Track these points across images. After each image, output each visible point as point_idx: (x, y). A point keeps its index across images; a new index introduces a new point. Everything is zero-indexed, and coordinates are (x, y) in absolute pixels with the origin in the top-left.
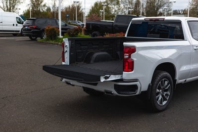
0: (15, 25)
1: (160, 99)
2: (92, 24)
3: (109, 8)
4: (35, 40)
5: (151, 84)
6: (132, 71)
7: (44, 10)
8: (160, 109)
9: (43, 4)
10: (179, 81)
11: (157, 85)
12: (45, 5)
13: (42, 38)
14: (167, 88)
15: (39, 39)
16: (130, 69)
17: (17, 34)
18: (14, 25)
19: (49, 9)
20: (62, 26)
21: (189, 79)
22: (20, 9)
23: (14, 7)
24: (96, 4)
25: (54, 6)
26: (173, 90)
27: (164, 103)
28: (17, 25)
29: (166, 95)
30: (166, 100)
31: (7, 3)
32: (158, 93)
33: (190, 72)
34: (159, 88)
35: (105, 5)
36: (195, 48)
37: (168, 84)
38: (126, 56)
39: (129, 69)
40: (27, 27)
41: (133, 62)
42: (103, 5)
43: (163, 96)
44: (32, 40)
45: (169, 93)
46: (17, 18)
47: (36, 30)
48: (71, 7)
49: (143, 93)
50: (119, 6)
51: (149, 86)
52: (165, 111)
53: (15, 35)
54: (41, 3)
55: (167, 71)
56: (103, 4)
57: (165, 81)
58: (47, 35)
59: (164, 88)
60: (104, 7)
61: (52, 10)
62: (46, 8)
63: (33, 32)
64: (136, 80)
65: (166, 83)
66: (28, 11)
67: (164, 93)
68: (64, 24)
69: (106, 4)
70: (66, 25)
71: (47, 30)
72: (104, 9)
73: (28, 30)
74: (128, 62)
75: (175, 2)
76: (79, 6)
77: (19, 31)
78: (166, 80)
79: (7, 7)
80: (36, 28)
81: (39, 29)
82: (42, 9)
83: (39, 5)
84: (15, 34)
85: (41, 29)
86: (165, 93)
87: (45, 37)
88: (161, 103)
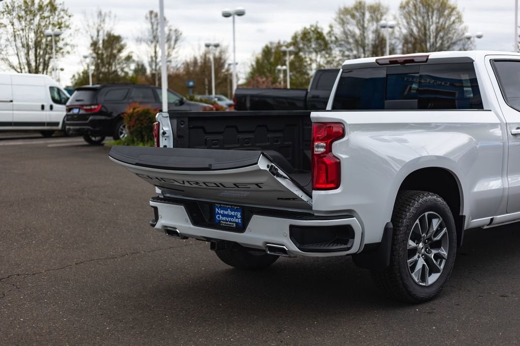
0: (47, 107)
1: (419, 266)
2: (252, 96)
3: (301, 60)
4: (99, 144)
5: (391, 226)
6: (337, 187)
7: (126, 70)
8: (421, 294)
9: (123, 54)
10: (473, 222)
11: (409, 227)
12: (129, 58)
13: (117, 138)
14: (438, 238)
15: (108, 141)
16: (332, 182)
17: (53, 131)
18: (43, 107)
19: (140, 69)
20: (169, 104)
21: (500, 218)
22: (62, 70)
23: (46, 65)
24: (267, 52)
25: (154, 60)
26: (455, 245)
27: (433, 279)
28: (51, 107)
29: (437, 256)
30: (437, 271)
31: (28, 54)
32: (413, 251)
33: (502, 197)
34: (416, 238)
35: (291, 53)
36: (515, 131)
37: (441, 227)
38: (319, 148)
39: (328, 182)
40: (76, 111)
41: (337, 165)
42: (285, 53)
43: (427, 260)
44: (92, 144)
45: (444, 252)
46: (52, 88)
47: (103, 118)
48: (199, 60)
49: (370, 249)
50: (330, 55)
51: (386, 229)
52: (437, 302)
53: (47, 134)
54: (120, 51)
55: (435, 192)
56: (284, 48)
57: (431, 217)
58: (129, 128)
59: (429, 239)
60: (289, 58)
61: (148, 71)
62: (133, 66)
63: (93, 123)
64: (349, 213)
65: (435, 223)
66: (86, 73)
67: (430, 252)
68: (175, 99)
69: (292, 48)
70: (181, 103)
71: (131, 116)
72: (287, 63)
73: (79, 117)
74: (324, 163)
75: (479, 37)
76: (220, 58)
77: (57, 124)
78: (436, 217)
79: (29, 64)
80: (100, 113)
81: (110, 114)
82: (122, 70)
83: (113, 57)
84: (47, 131)
85: (115, 115)
86: (434, 252)
87: (125, 135)
88: (423, 279)
